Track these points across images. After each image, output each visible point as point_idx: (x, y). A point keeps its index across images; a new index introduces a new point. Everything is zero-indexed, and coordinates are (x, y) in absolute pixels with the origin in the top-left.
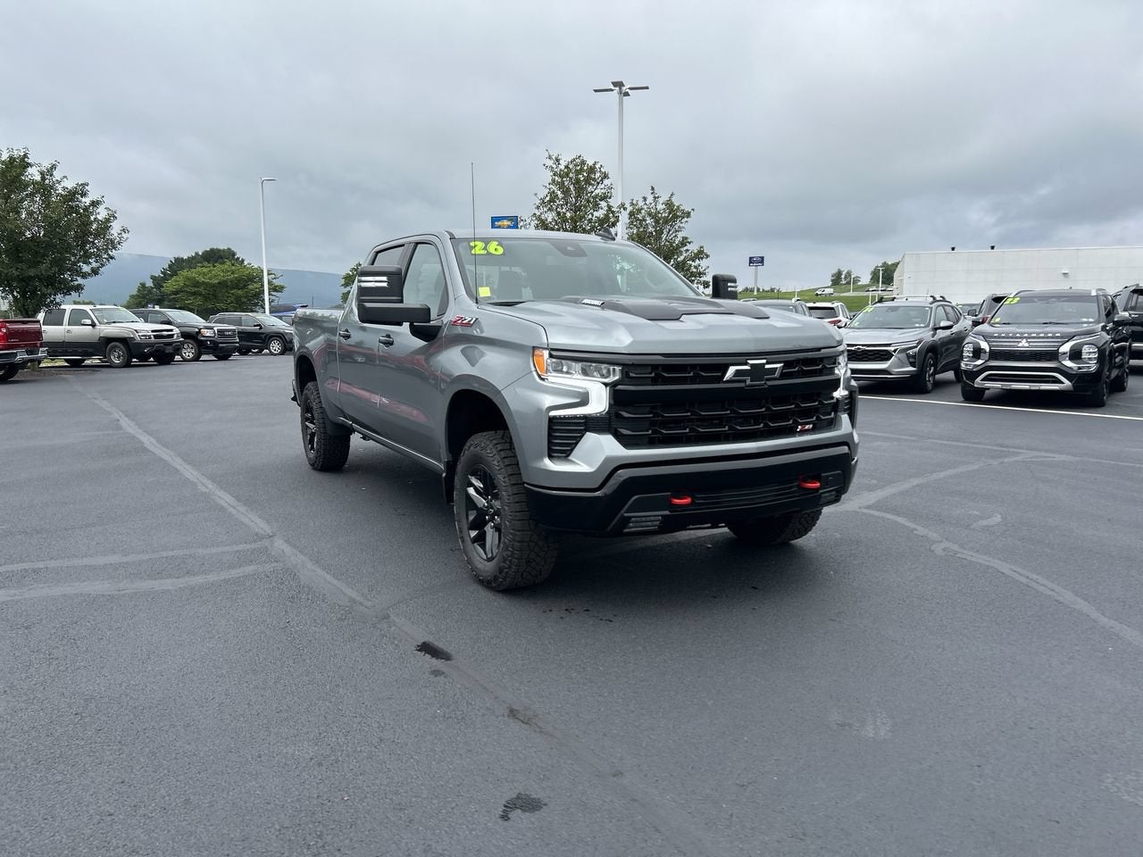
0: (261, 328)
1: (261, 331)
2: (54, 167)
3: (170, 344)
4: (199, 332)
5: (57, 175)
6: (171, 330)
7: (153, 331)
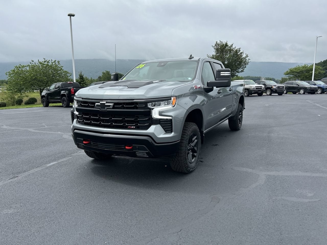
0: (299, 86)
1: (298, 87)
2: (232, 45)
3: (260, 90)
4: (272, 87)
5: (234, 47)
6: (262, 86)
7: (255, 87)
